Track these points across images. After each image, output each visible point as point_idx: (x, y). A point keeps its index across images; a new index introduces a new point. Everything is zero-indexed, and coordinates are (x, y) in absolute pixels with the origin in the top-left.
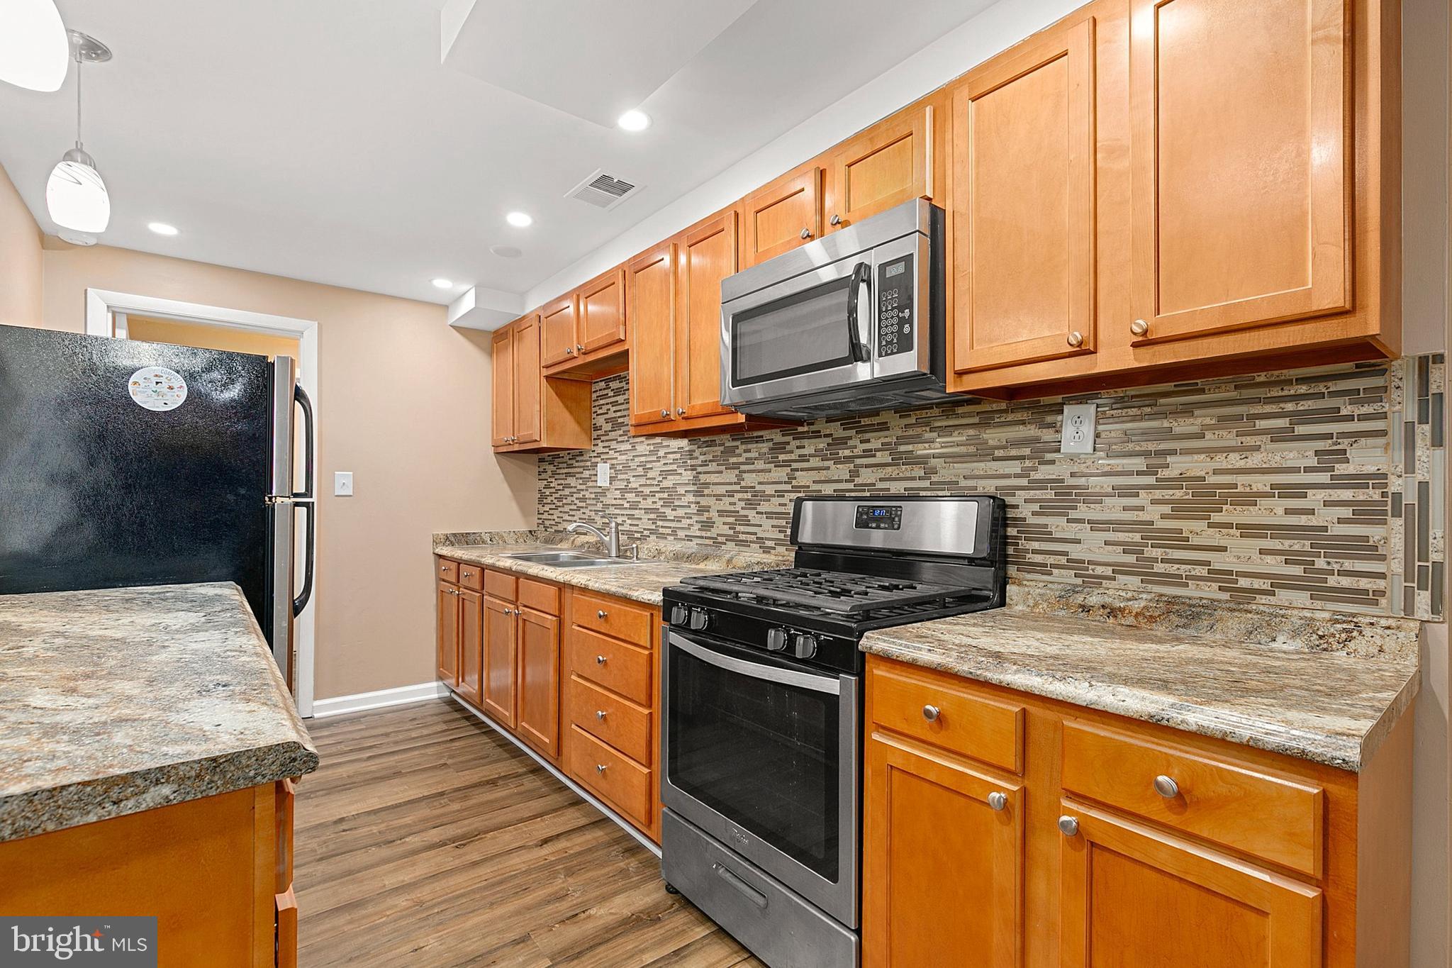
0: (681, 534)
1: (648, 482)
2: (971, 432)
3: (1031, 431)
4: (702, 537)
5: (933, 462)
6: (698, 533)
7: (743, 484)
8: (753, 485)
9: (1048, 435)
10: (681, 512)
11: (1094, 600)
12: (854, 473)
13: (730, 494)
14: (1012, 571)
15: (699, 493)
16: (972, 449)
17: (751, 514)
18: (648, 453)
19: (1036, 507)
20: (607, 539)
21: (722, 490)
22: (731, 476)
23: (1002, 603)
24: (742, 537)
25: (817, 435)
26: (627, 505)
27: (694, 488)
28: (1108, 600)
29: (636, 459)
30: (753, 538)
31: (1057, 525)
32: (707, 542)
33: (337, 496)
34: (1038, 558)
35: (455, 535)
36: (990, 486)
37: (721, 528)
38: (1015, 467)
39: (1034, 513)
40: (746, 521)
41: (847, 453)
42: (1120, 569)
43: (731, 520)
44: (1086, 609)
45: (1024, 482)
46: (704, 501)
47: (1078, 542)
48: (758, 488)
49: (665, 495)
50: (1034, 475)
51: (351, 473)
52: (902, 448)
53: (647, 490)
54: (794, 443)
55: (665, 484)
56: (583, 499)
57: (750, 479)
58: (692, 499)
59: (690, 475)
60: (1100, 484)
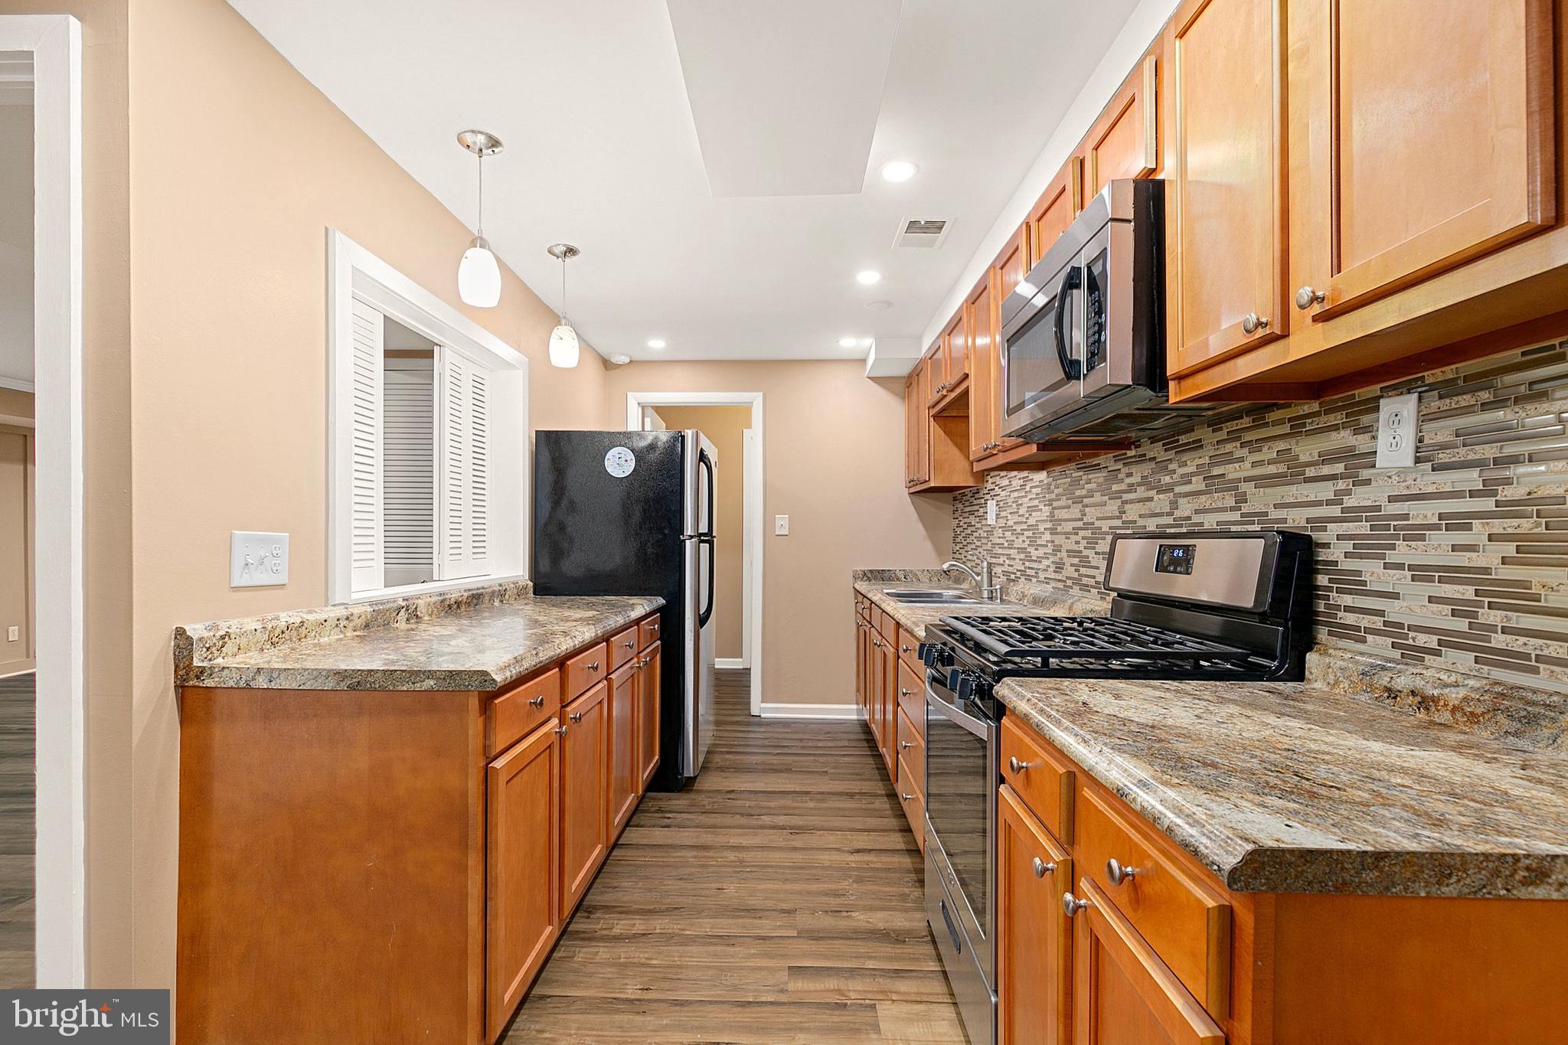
0: (1042, 576)
2: (1282, 445)
3: (1344, 438)
4: (1054, 580)
5: (1244, 487)
6: (1053, 576)
7: (1084, 520)
8: (1092, 521)
9: (1361, 443)
10: (1039, 552)
11: (1402, 682)
12: (1174, 505)
13: (1074, 531)
14: (1322, 634)
15: (1053, 532)
16: (1282, 468)
17: (1090, 553)
18: (1019, 488)
19: (1349, 546)
20: (978, 578)
21: (1068, 527)
22: (1077, 511)
23: (1298, 673)
24: (1081, 580)
25: (1142, 459)
26: (1006, 544)
27: (1053, 525)
28: (1419, 683)
29: (1012, 495)
31: (1372, 571)
32: (1059, 585)
33: (777, 535)
34: (1350, 619)
35: (871, 571)
36: (1296, 520)
37: (1069, 571)
38: (1326, 491)
39: (1347, 555)
40: (1086, 562)
41: (1167, 479)
42: (1449, 641)
44: (1392, 693)
45: (1335, 511)
46: (1055, 540)
47: (1395, 596)
48: (1098, 524)
49: (1032, 533)
50: (1349, 502)
51: (787, 516)
52: (1216, 471)
53: (1018, 528)
54: (1125, 470)
55: (1031, 521)
56: (979, 538)
57: (1091, 514)
58: (1047, 537)
59: (1046, 510)
60: (1425, 512)
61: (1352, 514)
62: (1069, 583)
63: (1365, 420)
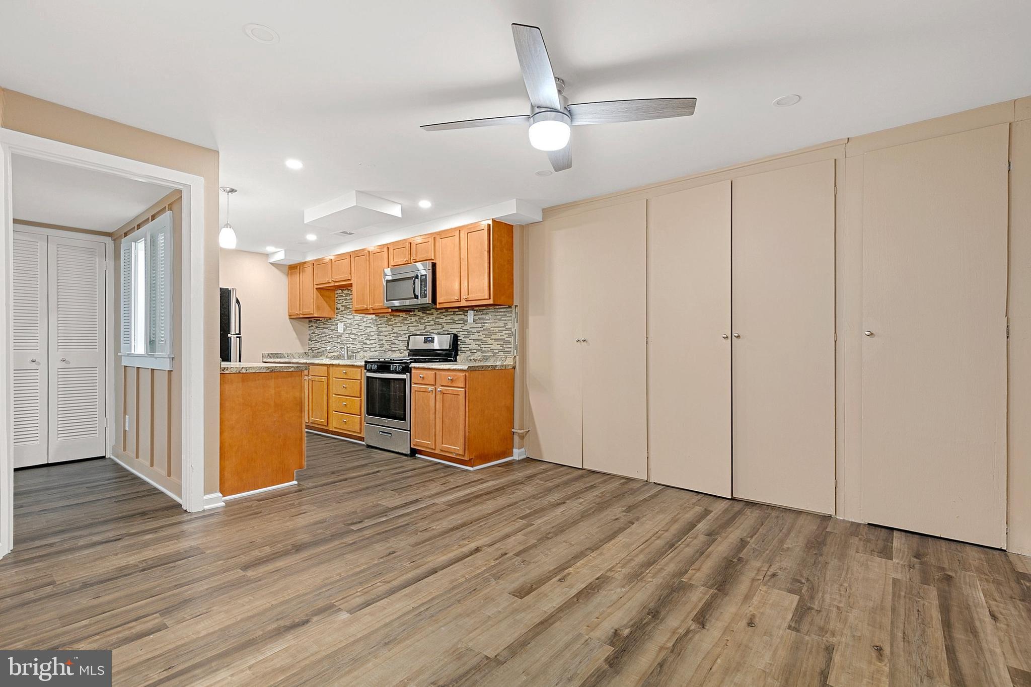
0: (372, 350)
1: (360, 331)
2: (452, 316)
3: (463, 317)
4: (380, 350)
5: (443, 324)
6: (379, 349)
7: (394, 331)
9: (465, 318)
10: (372, 342)
11: (472, 358)
12: (425, 328)
13: (390, 334)
14: (459, 353)
15: (379, 334)
16: (451, 321)
17: (396, 341)
18: (359, 320)
19: (463, 336)
20: (343, 353)
21: (387, 333)
22: (390, 328)
23: (456, 361)
24: (393, 349)
25: (415, 315)
26: (351, 340)
27: (377, 333)
28: (474, 358)
29: (355, 322)
30: (397, 349)
31: (467, 341)
32: (382, 352)
34: (464, 349)
36: (454, 331)
37: (386, 346)
38: (460, 326)
39: (462, 338)
40: (394, 344)
41: (423, 321)
43: (390, 343)
44: (471, 360)
45: (461, 330)
46: (381, 337)
47: (470, 344)
48: (399, 332)
49: (367, 336)
50: (463, 328)
52: (437, 320)
53: (359, 334)
54: (409, 318)
55: (366, 331)
56: (332, 338)
57: (396, 330)
58: (377, 337)
59: (375, 328)
60: (474, 330)
61: (464, 330)
62: (386, 350)
63: (466, 314)
